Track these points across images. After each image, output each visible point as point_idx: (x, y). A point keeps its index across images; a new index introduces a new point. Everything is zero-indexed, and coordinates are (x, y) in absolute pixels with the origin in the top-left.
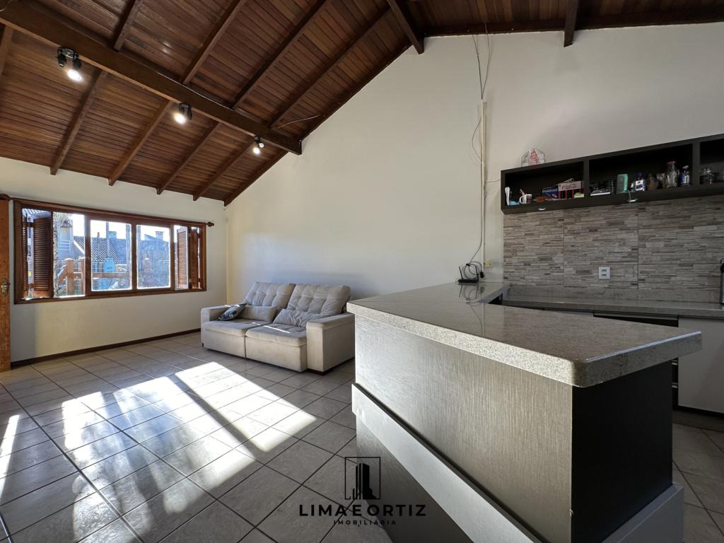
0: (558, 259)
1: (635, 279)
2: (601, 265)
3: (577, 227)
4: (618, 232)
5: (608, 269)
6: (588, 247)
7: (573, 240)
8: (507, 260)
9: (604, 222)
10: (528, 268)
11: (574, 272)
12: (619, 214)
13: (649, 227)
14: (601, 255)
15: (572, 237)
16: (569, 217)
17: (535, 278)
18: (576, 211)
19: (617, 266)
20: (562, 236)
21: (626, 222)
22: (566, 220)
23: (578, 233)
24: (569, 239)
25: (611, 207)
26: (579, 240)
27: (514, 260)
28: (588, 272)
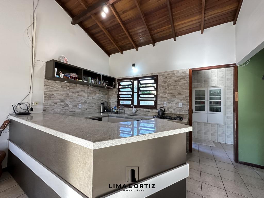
0: (67, 102)
1: (86, 108)
3: (74, 90)
4: (83, 93)
5: (81, 105)
6: (76, 97)
8: (46, 101)
9: (80, 90)
10: (56, 105)
11: (72, 106)
12: (84, 88)
13: (89, 93)
14: (79, 100)
15: (72, 93)
16: (71, 86)
17: (59, 109)
18: (73, 84)
20: (69, 93)
21: (85, 91)
23: (74, 92)
26: (74, 95)
27: (49, 102)
28: (76, 106)
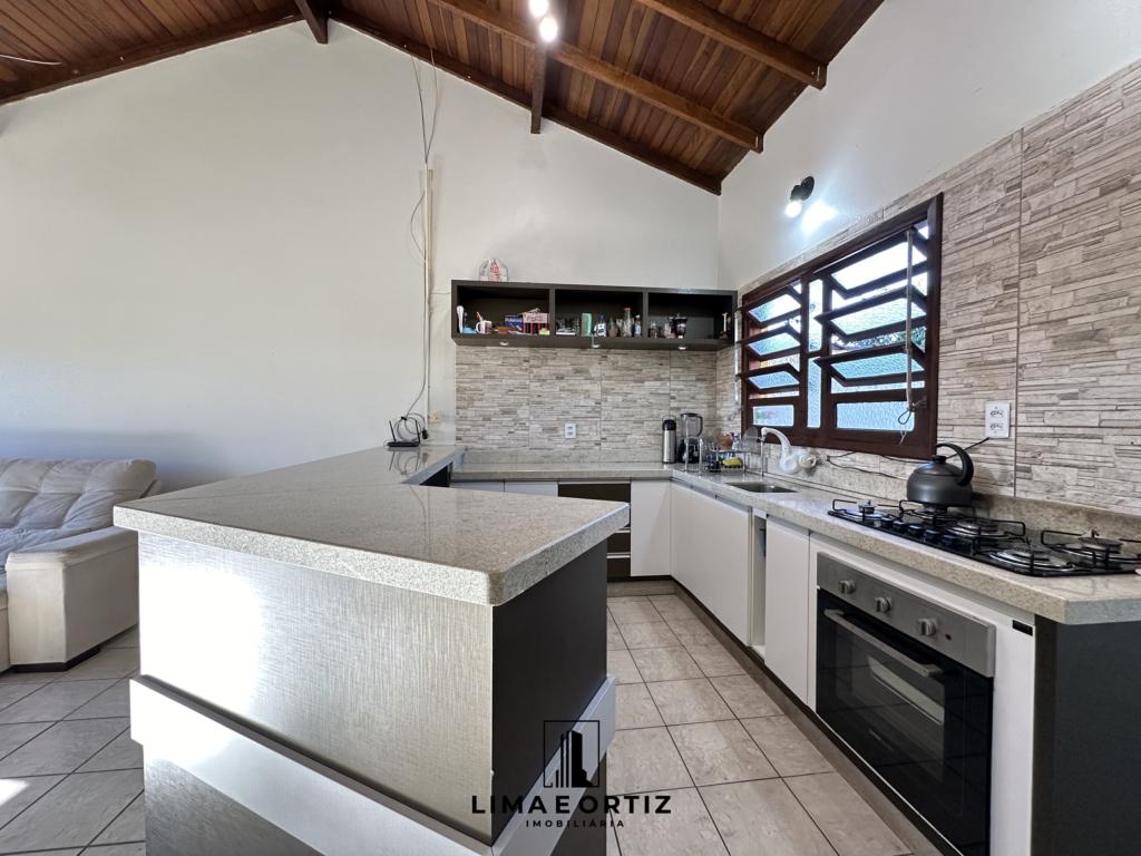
0: (523, 413)
1: (598, 438)
2: (567, 420)
3: (544, 372)
4: (583, 382)
5: (574, 425)
6: (555, 398)
7: (539, 389)
8: (461, 412)
9: (570, 368)
10: (488, 424)
11: (540, 430)
12: (585, 360)
13: (609, 378)
14: (567, 408)
15: (538, 384)
16: (535, 358)
17: (497, 438)
18: (543, 351)
19: (583, 423)
20: (527, 382)
21: (591, 371)
22: (532, 362)
23: (544, 380)
24: (535, 386)
25: (576, 350)
26: (546, 389)
27: (470, 413)
28: (554, 430)
